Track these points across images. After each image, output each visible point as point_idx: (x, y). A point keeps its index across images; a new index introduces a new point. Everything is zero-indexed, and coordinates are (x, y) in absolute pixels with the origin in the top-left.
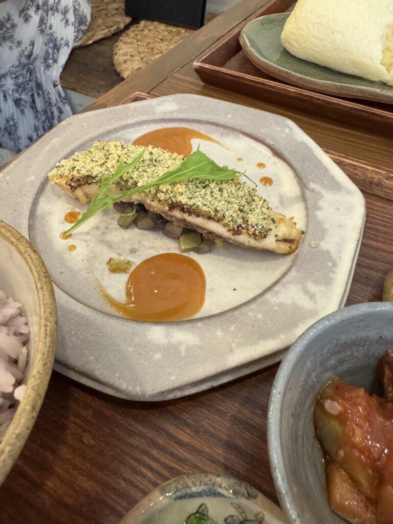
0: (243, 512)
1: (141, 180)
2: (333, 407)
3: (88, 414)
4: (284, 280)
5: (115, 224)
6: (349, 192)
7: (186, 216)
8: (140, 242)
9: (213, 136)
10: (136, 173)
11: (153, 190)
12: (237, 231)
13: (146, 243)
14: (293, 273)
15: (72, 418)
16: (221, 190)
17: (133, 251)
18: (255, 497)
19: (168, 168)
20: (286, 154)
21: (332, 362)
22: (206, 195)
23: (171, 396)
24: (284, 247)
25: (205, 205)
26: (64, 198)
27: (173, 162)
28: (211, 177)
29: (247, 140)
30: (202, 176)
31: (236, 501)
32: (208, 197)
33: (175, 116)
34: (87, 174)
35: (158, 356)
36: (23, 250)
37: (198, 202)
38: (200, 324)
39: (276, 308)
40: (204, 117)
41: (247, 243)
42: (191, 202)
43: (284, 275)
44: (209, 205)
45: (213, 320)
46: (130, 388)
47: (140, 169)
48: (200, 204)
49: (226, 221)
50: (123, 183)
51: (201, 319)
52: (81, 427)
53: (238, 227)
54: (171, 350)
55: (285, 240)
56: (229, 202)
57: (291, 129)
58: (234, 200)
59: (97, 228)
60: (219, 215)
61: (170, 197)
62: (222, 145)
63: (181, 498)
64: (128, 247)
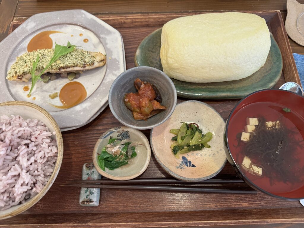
0: (120, 132)
1: (44, 65)
2: (127, 100)
3: (72, 138)
4: (106, 74)
5: (43, 83)
6: (114, 33)
7: (66, 70)
8: (55, 85)
9: (57, 30)
10: (40, 63)
11: (50, 67)
12: (84, 67)
13: (58, 84)
14: (108, 70)
15: (69, 141)
16: (72, 55)
17: (55, 89)
18: (120, 128)
19: (50, 56)
20: (87, 26)
21: (123, 90)
22: (68, 60)
23: (91, 120)
24: (102, 64)
25: (70, 63)
26: (18, 84)
27: (50, 53)
28: (66, 53)
29: (71, 26)
30: (63, 54)
31: (117, 131)
32: (69, 60)
33: (37, 28)
34: (23, 72)
35: (82, 113)
36: (29, 105)
37: (67, 63)
38: (89, 99)
39: (107, 84)
40: (48, 24)
41: (89, 69)
42: (65, 65)
43: (106, 72)
44: (71, 63)
45: (92, 96)
46: (79, 124)
47: (41, 61)
48: (68, 64)
49: (79, 65)
50: (38, 69)
51: (88, 98)
52: (72, 141)
53: (84, 65)
54: (85, 110)
55: (101, 61)
56: (77, 58)
57: (85, 15)
58: (78, 57)
59: (38, 88)
60: (76, 64)
61: (57, 67)
62: (62, 33)
63: (105, 138)
64: (52, 88)
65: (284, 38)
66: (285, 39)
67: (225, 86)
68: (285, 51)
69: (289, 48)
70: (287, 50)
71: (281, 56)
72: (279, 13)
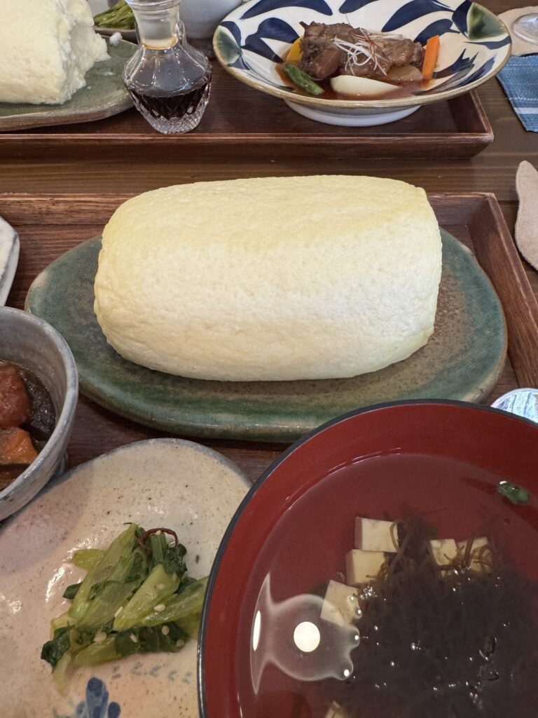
65: (509, 262)
66: (512, 263)
67: (305, 398)
68: (513, 299)
69: (526, 290)
70: (521, 295)
71: (500, 311)
72: (493, 199)
